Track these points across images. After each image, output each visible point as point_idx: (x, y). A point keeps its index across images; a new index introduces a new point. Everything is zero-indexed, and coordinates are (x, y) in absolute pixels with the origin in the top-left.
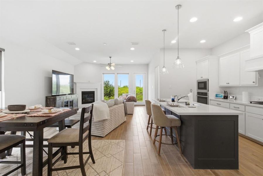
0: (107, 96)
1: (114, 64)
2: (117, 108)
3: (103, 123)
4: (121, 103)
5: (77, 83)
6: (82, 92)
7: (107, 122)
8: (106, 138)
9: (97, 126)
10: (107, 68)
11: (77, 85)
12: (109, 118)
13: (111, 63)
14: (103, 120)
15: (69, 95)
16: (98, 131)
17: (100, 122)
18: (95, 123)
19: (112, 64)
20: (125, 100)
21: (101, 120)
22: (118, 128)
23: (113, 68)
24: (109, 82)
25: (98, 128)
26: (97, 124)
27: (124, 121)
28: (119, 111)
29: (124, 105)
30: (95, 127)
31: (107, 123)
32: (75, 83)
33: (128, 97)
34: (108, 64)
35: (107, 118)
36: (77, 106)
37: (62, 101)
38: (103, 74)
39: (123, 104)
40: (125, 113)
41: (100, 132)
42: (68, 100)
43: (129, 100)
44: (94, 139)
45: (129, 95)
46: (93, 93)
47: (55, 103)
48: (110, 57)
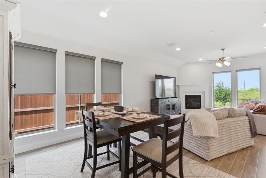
0: (221, 101)
1: (230, 57)
2: (234, 123)
3: (207, 141)
4: (241, 115)
5: (180, 86)
6: (186, 95)
7: (215, 141)
8: (212, 163)
9: (199, 142)
10: (219, 64)
11: (181, 88)
12: (218, 136)
13: (224, 57)
14: (207, 137)
15: (172, 99)
16: (199, 150)
17: (202, 139)
18: (195, 138)
19: (224, 59)
20: (252, 111)
21: (204, 135)
22: (236, 155)
23: (227, 64)
24: (222, 83)
25: (200, 145)
26: (197, 139)
27: (248, 145)
28: (238, 127)
29: (249, 119)
30: (195, 143)
31: (213, 142)
32: (178, 86)
33: (258, 106)
34: (220, 59)
35: (213, 135)
36: (180, 110)
37: (164, 104)
38: (212, 73)
39: (247, 118)
40: (251, 133)
41: (203, 152)
42: (170, 103)
43: (261, 111)
44: (193, 159)
45: (262, 103)
46: (199, 97)
47: (158, 106)
48: (223, 50)
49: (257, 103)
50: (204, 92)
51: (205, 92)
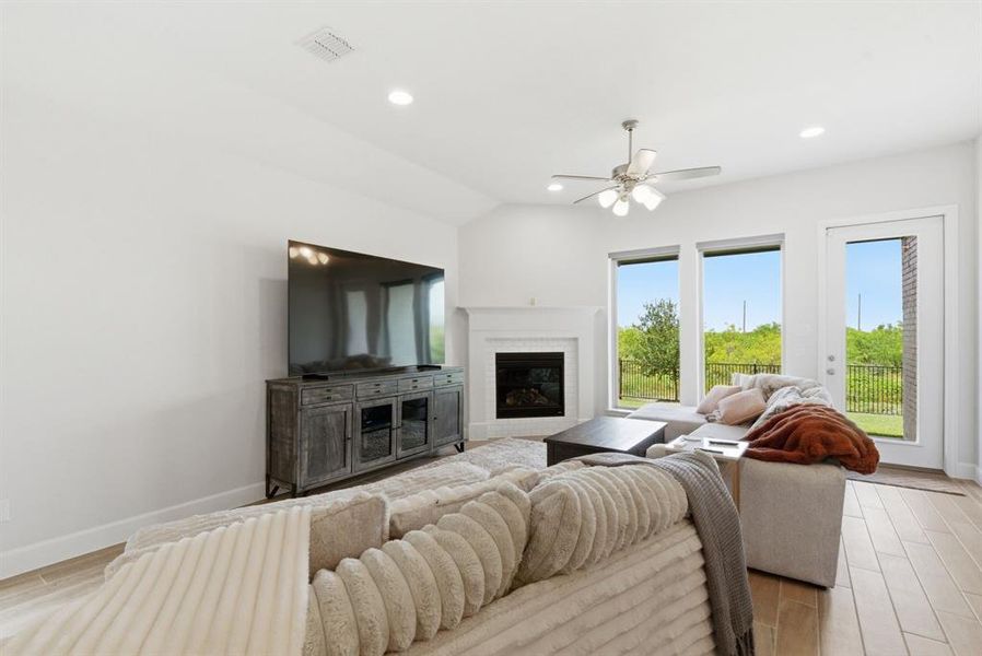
5: (470, 313)
6: (499, 356)
11: (472, 320)
23: (646, 196)
24: (670, 306)
32: (464, 313)
33: (771, 406)
34: (616, 172)
37: (345, 407)
38: (610, 255)
45: (789, 388)
46: (554, 362)
47: (293, 422)
48: (629, 125)
49: (772, 390)
50: (576, 339)
51: (580, 341)
